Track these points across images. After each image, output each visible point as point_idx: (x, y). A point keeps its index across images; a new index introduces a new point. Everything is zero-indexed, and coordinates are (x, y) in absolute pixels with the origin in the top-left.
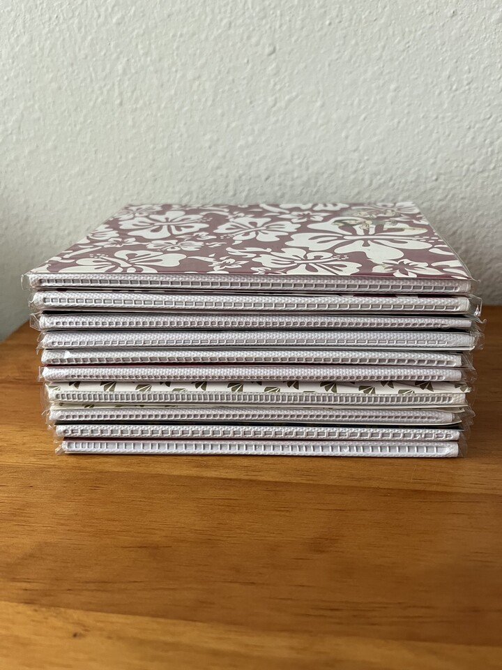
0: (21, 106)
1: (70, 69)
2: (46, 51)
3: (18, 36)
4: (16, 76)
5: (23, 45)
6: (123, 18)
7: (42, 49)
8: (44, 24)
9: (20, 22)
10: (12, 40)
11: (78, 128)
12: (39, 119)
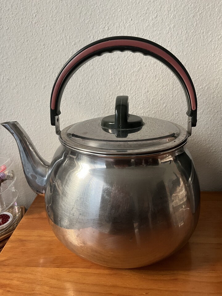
0: (36, 142)
1: (51, 134)
2: (44, 130)
3: (37, 126)
4: (35, 135)
5: (38, 128)
6: (65, 124)
7: (43, 129)
8: (44, 124)
9: (38, 123)
10: (35, 127)
11: (51, 147)
12: (41, 145)
